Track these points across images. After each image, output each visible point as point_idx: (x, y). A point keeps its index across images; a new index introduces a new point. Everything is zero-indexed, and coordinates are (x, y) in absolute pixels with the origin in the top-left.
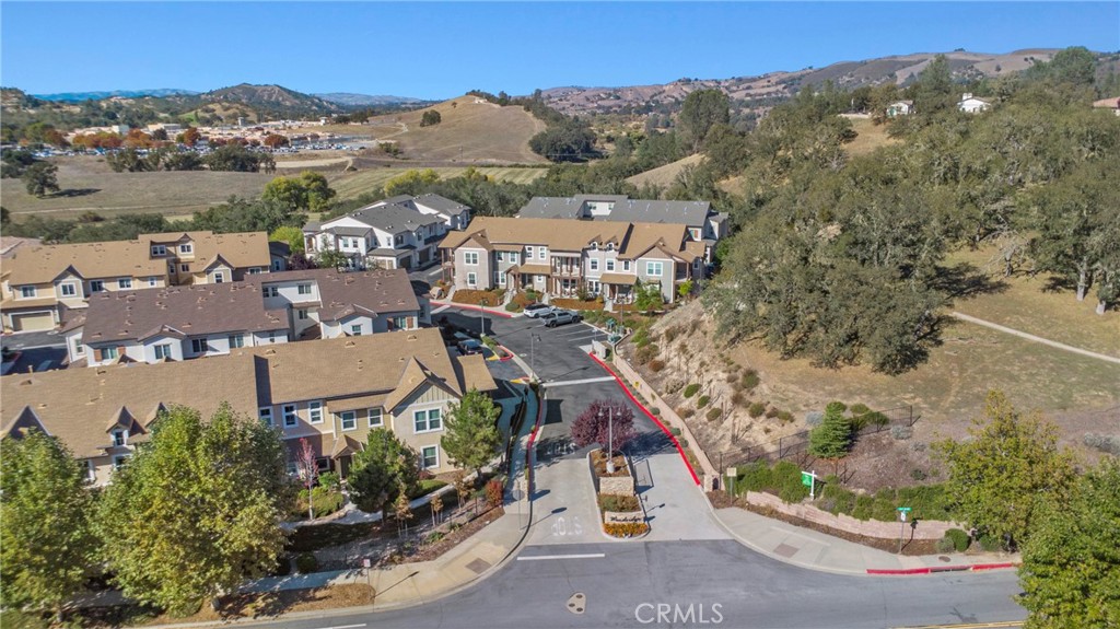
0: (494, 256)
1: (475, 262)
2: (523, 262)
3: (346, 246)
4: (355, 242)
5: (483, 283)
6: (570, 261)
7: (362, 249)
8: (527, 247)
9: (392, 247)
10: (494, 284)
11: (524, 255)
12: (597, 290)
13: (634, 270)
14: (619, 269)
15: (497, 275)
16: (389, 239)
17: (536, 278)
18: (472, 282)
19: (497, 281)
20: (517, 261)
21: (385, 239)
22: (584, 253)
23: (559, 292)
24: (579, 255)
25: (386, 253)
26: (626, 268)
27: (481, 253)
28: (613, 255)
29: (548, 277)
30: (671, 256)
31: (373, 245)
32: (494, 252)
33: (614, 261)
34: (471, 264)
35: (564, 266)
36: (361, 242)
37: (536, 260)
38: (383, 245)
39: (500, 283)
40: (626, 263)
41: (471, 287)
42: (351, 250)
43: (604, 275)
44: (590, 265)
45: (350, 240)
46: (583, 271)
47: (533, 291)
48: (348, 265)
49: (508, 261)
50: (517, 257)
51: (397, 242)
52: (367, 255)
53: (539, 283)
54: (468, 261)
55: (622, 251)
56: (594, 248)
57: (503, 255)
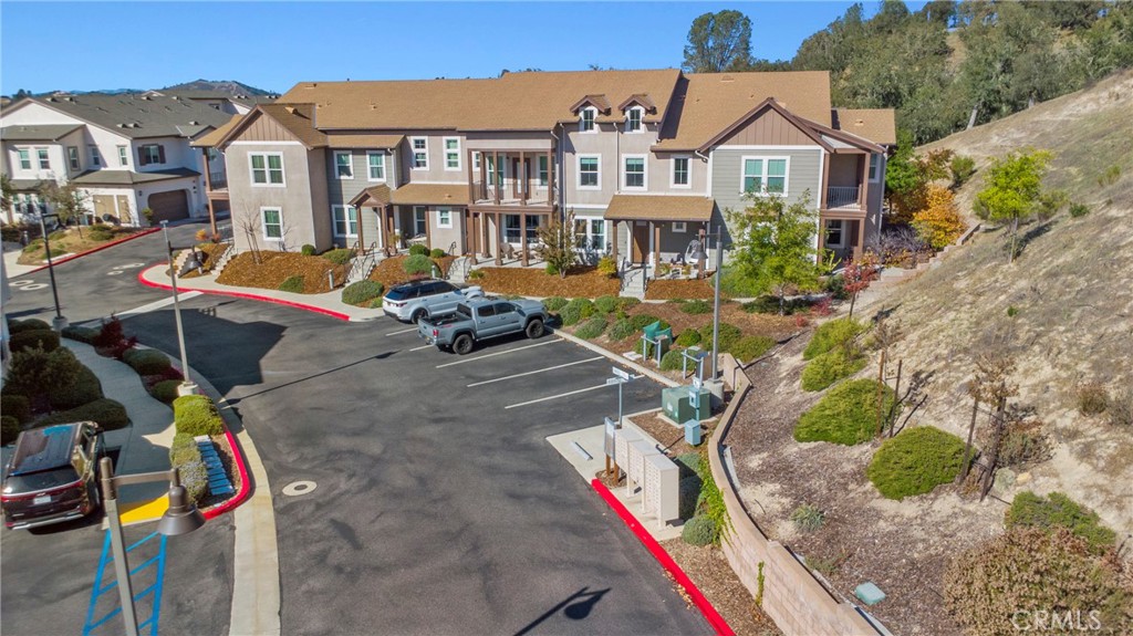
0: (327, 164)
1: (276, 177)
2: (403, 179)
3: (26, 165)
4: (43, 156)
5: (300, 233)
6: (521, 166)
7: (58, 170)
8: (412, 139)
9: (130, 167)
10: (331, 236)
11: (406, 162)
12: (597, 243)
13: (703, 184)
14: (660, 183)
15: (340, 212)
16: (122, 149)
17: (434, 218)
18: (273, 231)
19: (341, 228)
20: (388, 177)
21: (114, 148)
22: (560, 136)
23: (494, 251)
24: (544, 145)
25: (115, 182)
26: (681, 178)
27: (291, 151)
28: (641, 142)
29: (465, 211)
30: (814, 133)
31: (85, 163)
32: (328, 151)
33: (646, 158)
34: (268, 184)
35: (507, 182)
36: (56, 153)
37: (437, 173)
38: (112, 163)
39: (348, 235)
40: (681, 167)
41: (268, 243)
42: (35, 174)
43: (617, 200)
44: (578, 172)
45: (32, 152)
46: (558, 192)
47: (427, 252)
48: (30, 209)
49: (360, 175)
50: (388, 164)
51: (144, 157)
52: (73, 185)
53: (444, 231)
54: (260, 177)
55: (668, 127)
56: (588, 126)
57: (351, 160)
